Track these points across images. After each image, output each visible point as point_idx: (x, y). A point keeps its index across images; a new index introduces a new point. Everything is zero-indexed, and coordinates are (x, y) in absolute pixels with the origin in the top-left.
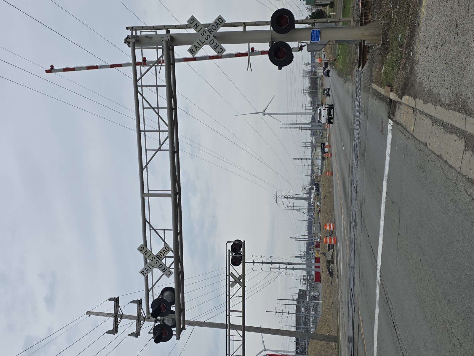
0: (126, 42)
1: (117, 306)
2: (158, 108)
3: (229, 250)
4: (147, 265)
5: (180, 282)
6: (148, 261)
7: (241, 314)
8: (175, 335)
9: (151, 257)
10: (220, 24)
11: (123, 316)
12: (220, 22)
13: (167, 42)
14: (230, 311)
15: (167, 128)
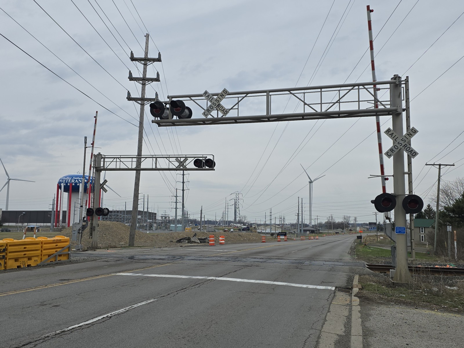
0: (395, 76)
1: (154, 60)
2: (339, 103)
3: (206, 157)
4: (212, 96)
5: (196, 122)
6: (215, 97)
7: (154, 167)
8: (155, 119)
9: (219, 99)
10: (411, 154)
11: (146, 65)
12: (413, 154)
13: (396, 110)
14: (156, 158)
15: (323, 111)
